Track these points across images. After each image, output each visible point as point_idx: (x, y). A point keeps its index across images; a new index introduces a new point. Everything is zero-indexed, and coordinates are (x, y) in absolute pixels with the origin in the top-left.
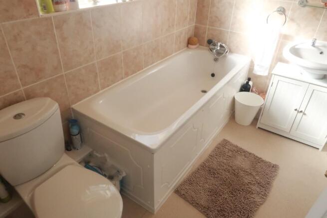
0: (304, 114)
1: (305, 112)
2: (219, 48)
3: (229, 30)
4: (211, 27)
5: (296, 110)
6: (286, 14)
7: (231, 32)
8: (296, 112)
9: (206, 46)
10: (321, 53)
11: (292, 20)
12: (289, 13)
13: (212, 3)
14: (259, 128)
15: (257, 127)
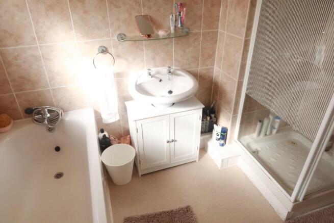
0: (176, 141)
1: (176, 139)
2: (48, 115)
3: (50, 88)
4: (20, 93)
5: (168, 142)
6: (110, 52)
7: (53, 90)
8: (169, 143)
9: (25, 117)
10: (161, 81)
11: (119, 56)
12: (112, 50)
13: (5, 63)
14: (142, 175)
15: (140, 176)
